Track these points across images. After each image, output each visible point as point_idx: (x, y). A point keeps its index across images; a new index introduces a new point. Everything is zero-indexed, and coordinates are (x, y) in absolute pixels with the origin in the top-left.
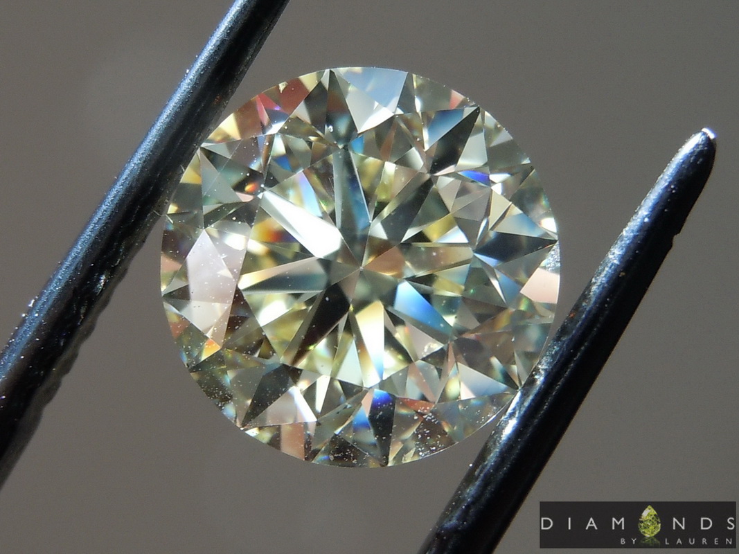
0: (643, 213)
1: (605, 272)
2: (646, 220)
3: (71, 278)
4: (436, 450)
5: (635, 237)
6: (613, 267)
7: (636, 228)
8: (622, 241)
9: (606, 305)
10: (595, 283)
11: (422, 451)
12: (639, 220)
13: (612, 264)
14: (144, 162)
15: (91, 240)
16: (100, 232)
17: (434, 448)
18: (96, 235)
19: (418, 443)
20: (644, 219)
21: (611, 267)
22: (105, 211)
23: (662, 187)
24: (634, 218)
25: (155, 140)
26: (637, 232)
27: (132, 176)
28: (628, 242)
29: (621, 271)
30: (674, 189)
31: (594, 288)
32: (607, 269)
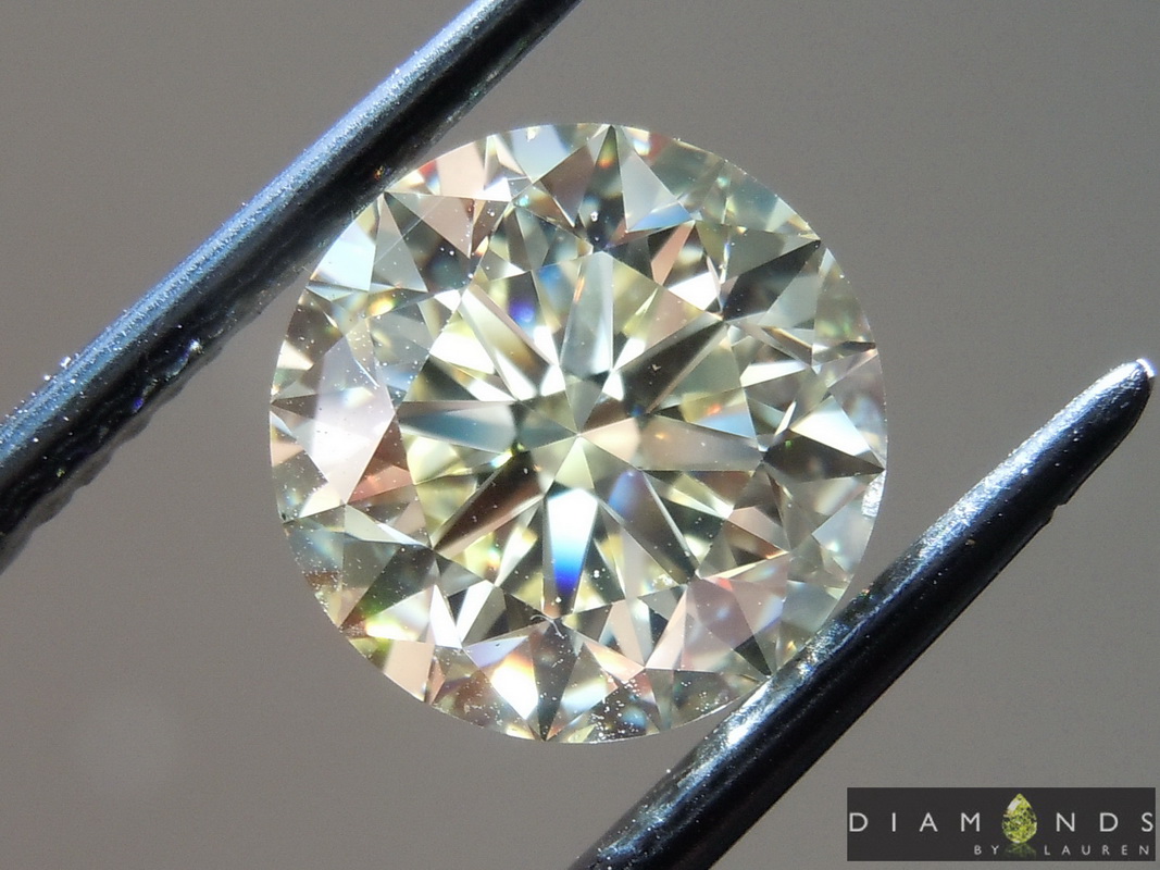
0: (1021, 460)
1: (944, 533)
2: (1025, 471)
3: (141, 338)
4: (624, 736)
5: (1002, 492)
6: (959, 528)
7: (1007, 480)
8: (980, 494)
9: (935, 582)
10: (926, 545)
11: (604, 732)
12: (1014, 469)
13: (958, 525)
14: (298, 191)
15: (187, 289)
16: (204, 280)
17: (623, 732)
18: (198, 284)
19: (602, 718)
20: (1022, 469)
21: (955, 527)
22: (219, 249)
23: (1060, 429)
24: (1006, 464)
25: (324, 163)
26: (1008, 486)
27: (275, 206)
28: (990, 497)
29: (971, 538)
30: (1077, 436)
31: (923, 553)
32: (948, 529)
